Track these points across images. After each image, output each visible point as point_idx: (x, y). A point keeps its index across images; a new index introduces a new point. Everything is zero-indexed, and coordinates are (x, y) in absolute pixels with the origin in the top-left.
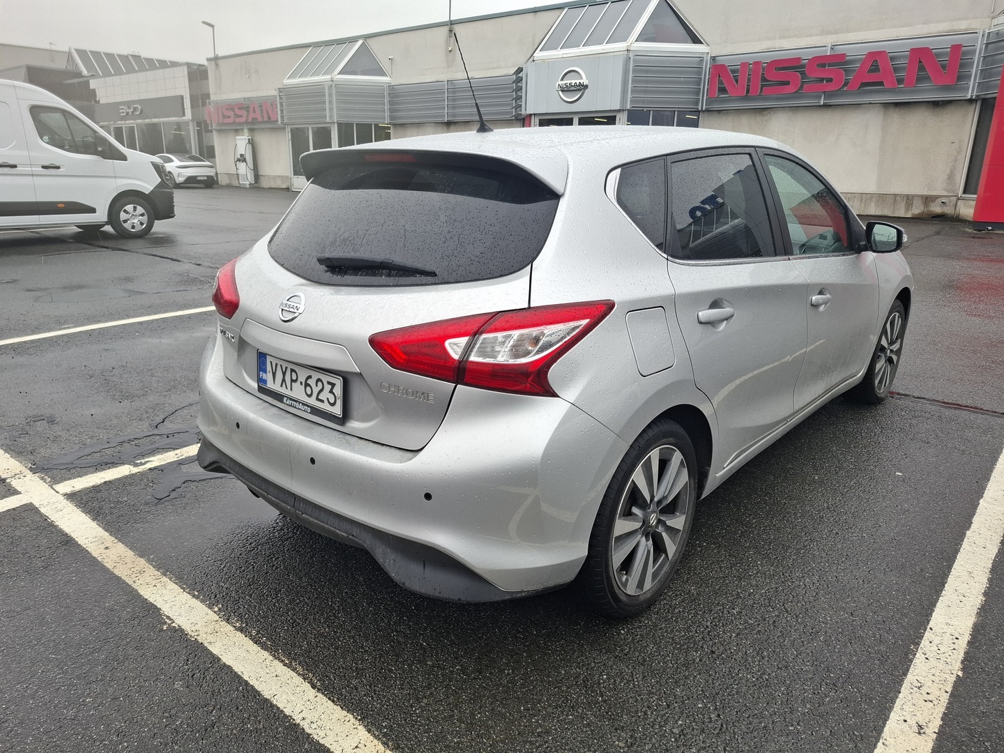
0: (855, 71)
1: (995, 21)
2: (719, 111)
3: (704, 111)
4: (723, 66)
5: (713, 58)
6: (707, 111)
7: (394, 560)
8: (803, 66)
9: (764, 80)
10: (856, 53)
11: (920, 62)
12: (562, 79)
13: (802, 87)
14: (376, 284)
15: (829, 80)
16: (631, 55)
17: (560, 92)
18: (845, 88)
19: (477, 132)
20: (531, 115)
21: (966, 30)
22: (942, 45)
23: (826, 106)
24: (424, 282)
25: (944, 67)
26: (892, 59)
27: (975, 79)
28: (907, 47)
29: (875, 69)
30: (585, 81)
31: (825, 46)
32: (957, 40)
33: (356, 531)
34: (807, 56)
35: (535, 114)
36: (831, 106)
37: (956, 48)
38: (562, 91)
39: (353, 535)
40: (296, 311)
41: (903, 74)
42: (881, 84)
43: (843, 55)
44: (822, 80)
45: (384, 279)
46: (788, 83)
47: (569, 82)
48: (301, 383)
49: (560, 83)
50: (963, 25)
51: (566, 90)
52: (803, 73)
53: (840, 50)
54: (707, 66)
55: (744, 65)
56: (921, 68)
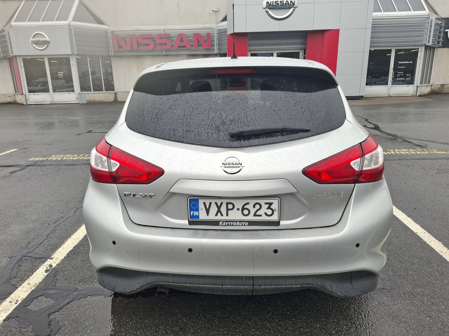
0: (175, 41)
1: (218, 25)
2: (120, 56)
3: (113, 56)
4: (118, 36)
5: (112, 32)
6: (114, 56)
7: (336, 287)
8: (153, 38)
9: (138, 43)
10: (174, 34)
11: (197, 39)
12: (33, 37)
13: (155, 47)
14: (277, 142)
15: (166, 44)
16: (72, 27)
17: (34, 45)
18: (172, 48)
19: (231, 58)
20: (16, 56)
21: (210, 27)
22: (203, 33)
23: (166, 55)
24: (306, 136)
25: (206, 41)
26: (187, 37)
27: (216, 47)
28: (191, 33)
29: (182, 40)
30: (47, 39)
31: (161, 30)
32: (208, 31)
33: (309, 281)
34: (155, 33)
35: (19, 56)
36: (167, 55)
37: (208, 34)
38: (35, 44)
39: (308, 284)
40: (240, 165)
41: (192, 43)
42: (185, 47)
43: (169, 34)
44: (162, 44)
45: (280, 138)
46: (149, 45)
47: (38, 39)
48: (238, 209)
49: (33, 39)
50: (208, 26)
51: (37, 43)
52: (154, 41)
53: (167, 32)
54: (110, 36)
55: (127, 35)
56: (198, 41)
